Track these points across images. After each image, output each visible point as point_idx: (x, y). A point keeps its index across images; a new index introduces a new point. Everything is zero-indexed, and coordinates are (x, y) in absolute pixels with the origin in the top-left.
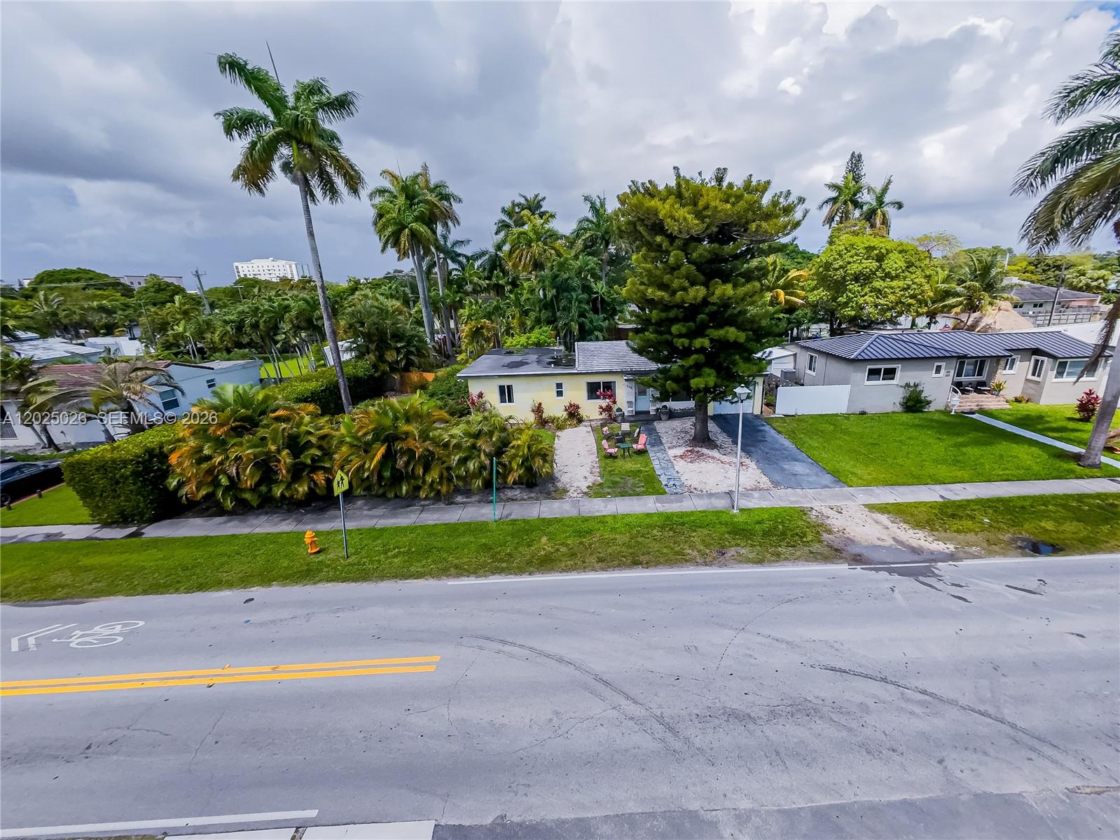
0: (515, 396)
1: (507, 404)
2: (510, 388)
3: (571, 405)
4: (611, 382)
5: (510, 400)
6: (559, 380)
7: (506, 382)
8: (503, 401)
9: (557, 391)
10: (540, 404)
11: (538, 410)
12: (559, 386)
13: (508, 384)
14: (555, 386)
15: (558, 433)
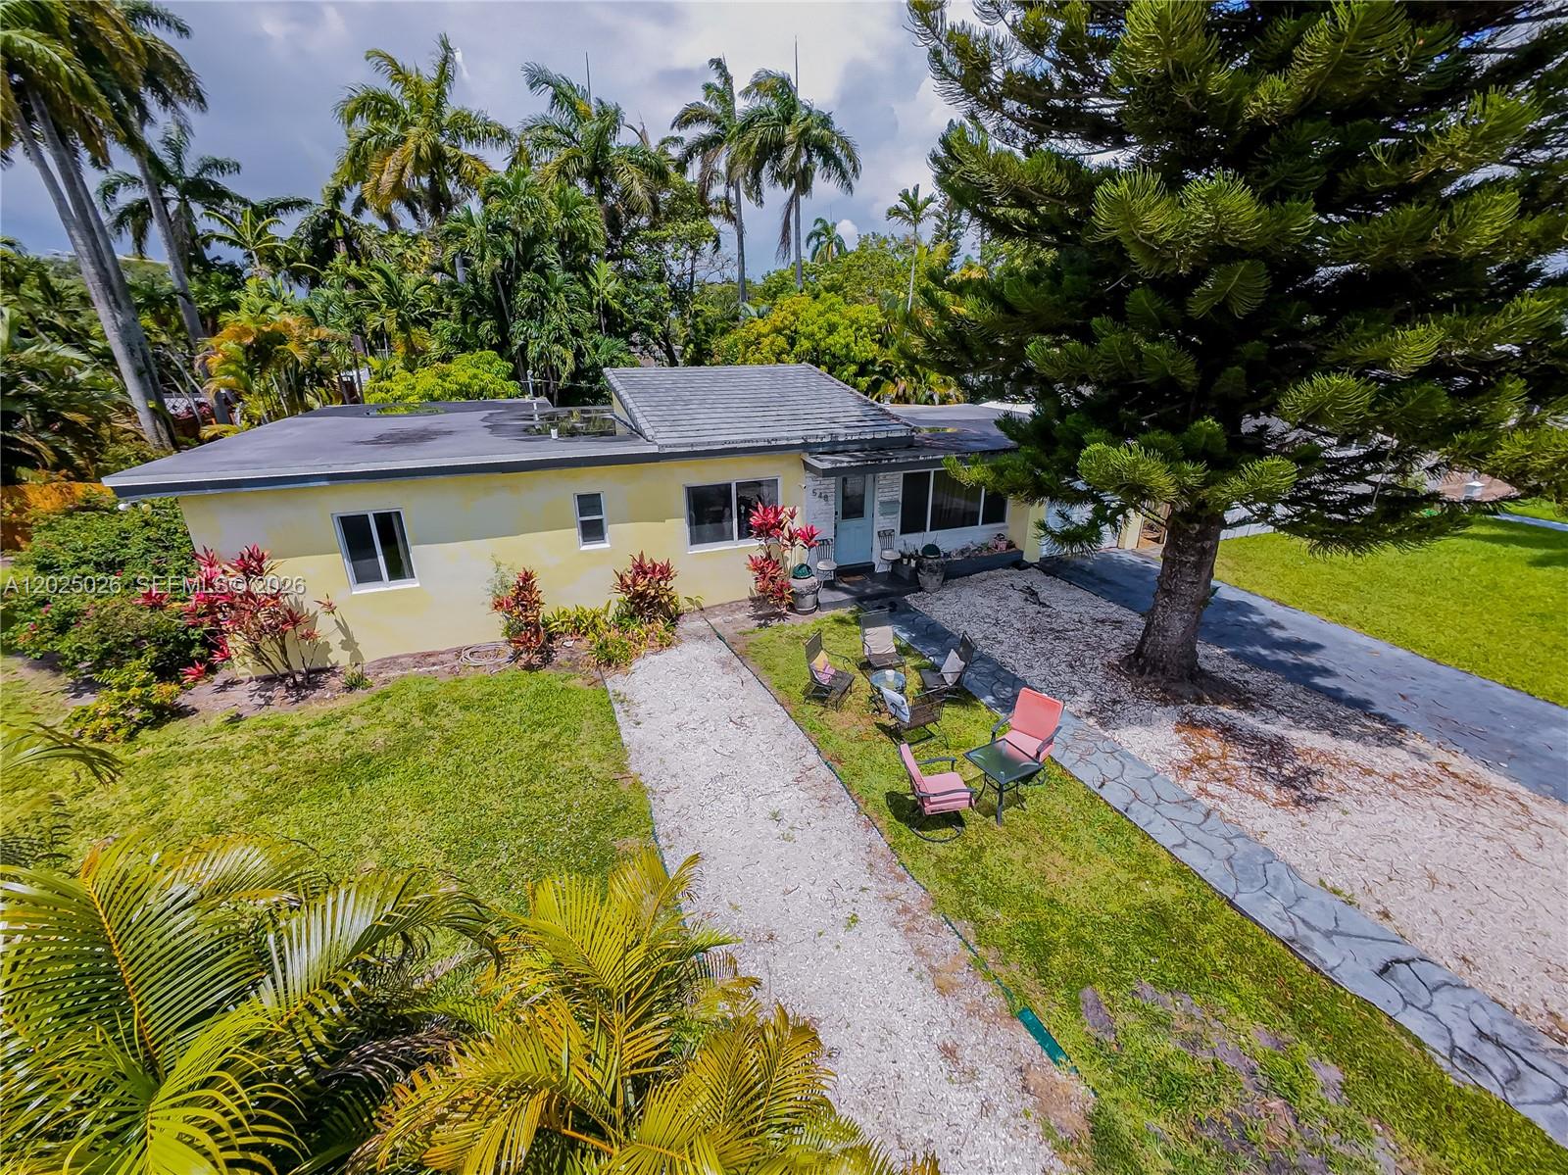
0: (418, 554)
1: (387, 587)
2: (388, 524)
3: (640, 569)
4: (759, 484)
5: (398, 568)
6: (588, 482)
7: (368, 502)
8: (361, 578)
9: (583, 523)
10: (527, 577)
11: (523, 595)
12: (589, 503)
13: (384, 508)
14: (573, 507)
15: (615, 682)
